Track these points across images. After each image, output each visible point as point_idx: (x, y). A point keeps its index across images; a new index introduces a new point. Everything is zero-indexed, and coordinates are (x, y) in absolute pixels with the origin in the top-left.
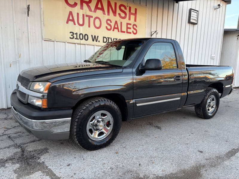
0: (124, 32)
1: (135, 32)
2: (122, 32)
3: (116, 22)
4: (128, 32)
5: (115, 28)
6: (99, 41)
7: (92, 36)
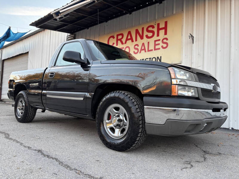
1: (165, 45)
2: (149, 51)
3: (143, 44)
4: (155, 49)
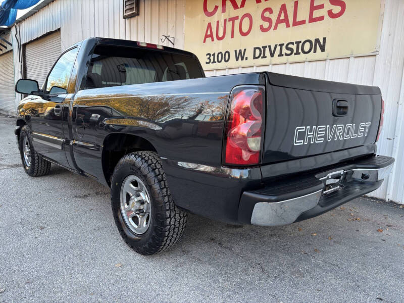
0: (303, 22)
1: (336, 10)
3: (283, 8)
5: (279, 21)
6: (247, 59)
7: (236, 51)
